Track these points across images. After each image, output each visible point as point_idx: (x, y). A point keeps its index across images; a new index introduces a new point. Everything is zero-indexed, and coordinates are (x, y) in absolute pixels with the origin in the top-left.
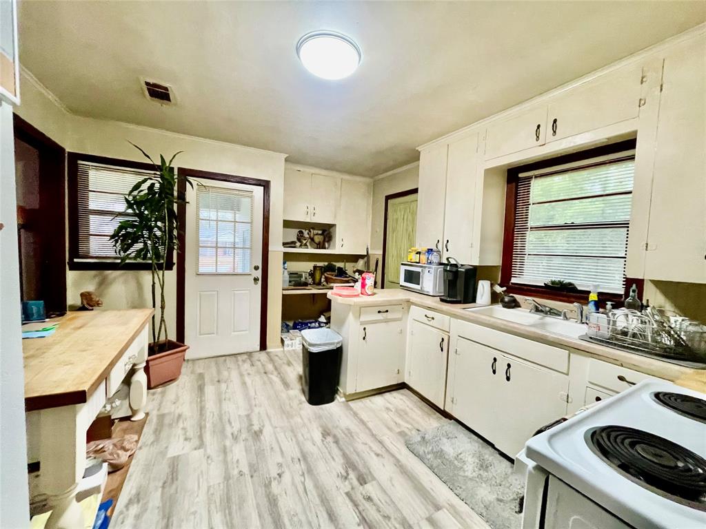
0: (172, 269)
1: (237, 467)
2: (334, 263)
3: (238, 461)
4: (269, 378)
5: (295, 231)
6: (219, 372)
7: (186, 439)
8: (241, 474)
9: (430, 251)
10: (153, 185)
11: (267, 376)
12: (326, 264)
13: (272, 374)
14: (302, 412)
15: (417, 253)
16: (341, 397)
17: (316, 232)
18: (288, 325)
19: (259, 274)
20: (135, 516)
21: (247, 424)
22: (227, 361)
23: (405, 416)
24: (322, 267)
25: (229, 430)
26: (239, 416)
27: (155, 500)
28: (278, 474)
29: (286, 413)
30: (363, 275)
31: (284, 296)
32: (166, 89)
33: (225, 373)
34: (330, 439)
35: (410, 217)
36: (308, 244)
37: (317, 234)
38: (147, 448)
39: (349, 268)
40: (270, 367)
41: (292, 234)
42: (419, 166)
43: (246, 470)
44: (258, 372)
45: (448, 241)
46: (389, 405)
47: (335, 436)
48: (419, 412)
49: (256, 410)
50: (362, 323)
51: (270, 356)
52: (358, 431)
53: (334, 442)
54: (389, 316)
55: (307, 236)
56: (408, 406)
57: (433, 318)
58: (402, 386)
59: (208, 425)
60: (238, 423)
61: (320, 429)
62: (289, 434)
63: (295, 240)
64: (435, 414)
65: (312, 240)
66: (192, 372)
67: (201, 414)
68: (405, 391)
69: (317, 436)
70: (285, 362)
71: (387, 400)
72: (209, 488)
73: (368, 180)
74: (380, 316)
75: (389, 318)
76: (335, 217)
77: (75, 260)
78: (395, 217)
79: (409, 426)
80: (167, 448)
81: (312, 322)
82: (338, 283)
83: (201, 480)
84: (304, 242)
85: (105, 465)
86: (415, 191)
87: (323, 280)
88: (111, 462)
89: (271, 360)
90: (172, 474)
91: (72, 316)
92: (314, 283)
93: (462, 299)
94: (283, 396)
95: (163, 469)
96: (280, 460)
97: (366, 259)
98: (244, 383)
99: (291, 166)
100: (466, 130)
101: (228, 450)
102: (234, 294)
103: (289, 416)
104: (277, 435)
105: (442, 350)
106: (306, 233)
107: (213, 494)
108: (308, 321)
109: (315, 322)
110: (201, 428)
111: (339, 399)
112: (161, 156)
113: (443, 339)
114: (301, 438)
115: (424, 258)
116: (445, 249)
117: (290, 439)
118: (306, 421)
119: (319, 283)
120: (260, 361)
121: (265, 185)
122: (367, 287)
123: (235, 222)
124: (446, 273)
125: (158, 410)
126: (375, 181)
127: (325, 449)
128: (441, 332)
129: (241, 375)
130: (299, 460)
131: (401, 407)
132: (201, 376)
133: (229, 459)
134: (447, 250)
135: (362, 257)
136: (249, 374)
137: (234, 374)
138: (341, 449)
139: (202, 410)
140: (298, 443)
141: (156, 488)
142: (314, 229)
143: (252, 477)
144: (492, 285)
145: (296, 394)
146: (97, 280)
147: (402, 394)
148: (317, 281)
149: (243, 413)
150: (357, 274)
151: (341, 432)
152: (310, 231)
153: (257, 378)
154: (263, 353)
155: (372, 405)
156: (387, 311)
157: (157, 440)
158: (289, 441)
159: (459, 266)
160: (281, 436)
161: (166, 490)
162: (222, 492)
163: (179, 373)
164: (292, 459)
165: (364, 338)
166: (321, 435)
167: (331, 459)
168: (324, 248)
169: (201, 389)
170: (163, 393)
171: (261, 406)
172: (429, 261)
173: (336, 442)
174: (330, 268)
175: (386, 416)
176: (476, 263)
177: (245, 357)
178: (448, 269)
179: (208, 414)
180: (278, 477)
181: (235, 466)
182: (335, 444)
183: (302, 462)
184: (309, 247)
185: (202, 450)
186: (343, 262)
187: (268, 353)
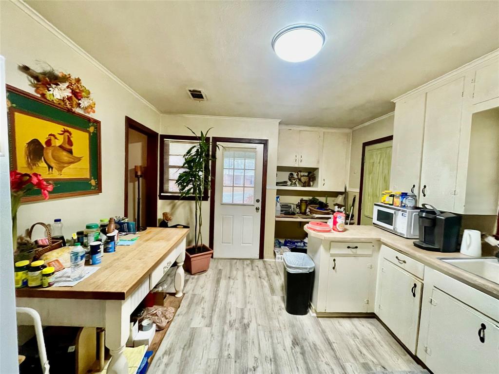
0: (207, 200)
1: (228, 350)
2: (317, 198)
3: (229, 345)
4: (261, 282)
5: (287, 174)
6: (231, 271)
7: (203, 317)
8: (229, 356)
9: (404, 195)
10: (198, 150)
11: (260, 280)
12: (311, 198)
13: (264, 279)
14: (280, 318)
15: (390, 196)
16: (313, 313)
17: (302, 174)
18: (280, 242)
19: (259, 205)
20: (166, 364)
21: (240, 317)
22: (238, 263)
23: (371, 348)
24: (307, 201)
25: (228, 318)
26: (237, 308)
27: (177, 356)
28: (254, 367)
29: (268, 315)
30: (335, 214)
31: (277, 222)
32: (200, 92)
33: (235, 272)
34: (298, 349)
35: (386, 162)
36: (297, 183)
37: (304, 176)
38: (181, 316)
39: (330, 201)
40: (264, 273)
41: (285, 176)
42: (394, 116)
43: (233, 355)
44: (255, 276)
45: (425, 187)
46: (357, 332)
47: (302, 348)
48: (387, 348)
49: (249, 306)
50: (332, 255)
51: (265, 265)
52: (323, 349)
53: (301, 353)
54: (358, 251)
55: (296, 177)
56: (376, 338)
57: (405, 262)
58: (372, 316)
59: (217, 310)
60: (235, 315)
61: (292, 337)
62: (267, 333)
63: (287, 180)
64: (406, 355)
65: (300, 180)
66: (216, 267)
67: (215, 301)
68: (374, 321)
69: (288, 343)
70: (275, 271)
71: (354, 325)
72: (208, 359)
73: (347, 131)
74: (349, 251)
75: (358, 253)
76: (318, 162)
77: (162, 194)
78: (372, 161)
79: (375, 360)
80: (192, 319)
81: (299, 242)
82: (319, 214)
83: (205, 351)
84: (294, 181)
85: (154, 325)
86: (390, 138)
87: (308, 210)
88: (158, 324)
89: (266, 268)
90: (190, 341)
91: (150, 230)
92: (301, 213)
93: (441, 248)
94: (269, 299)
95: (186, 334)
96: (257, 355)
97: (344, 196)
98: (245, 283)
99: (284, 127)
100: (447, 77)
101: (225, 334)
102: (243, 218)
103: (270, 318)
104: (259, 332)
105: (414, 295)
106: (295, 175)
107: (209, 366)
108: (295, 241)
109: (301, 242)
110: (212, 311)
111: (311, 313)
112: (201, 132)
113: (415, 285)
114: (275, 341)
115: (398, 201)
116: (422, 194)
117: (267, 339)
118: (282, 326)
119: (305, 213)
120: (258, 267)
121: (265, 143)
122: (337, 225)
123: (245, 169)
124: (421, 219)
125: (193, 290)
126: (353, 131)
127: (292, 357)
128: (413, 278)
129: (244, 276)
130: (271, 360)
131: (369, 337)
132: (220, 271)
133: (224, 341)
134: (424, 195)
135: (341, 193)
136: (249, 276)
137: (240, 274)
138: (306, 363)
139: (216, 296)
140: (272, 343)
141: (180, 348)
142: (301, 172)
143: (235, 362)
144: (483, 236)
145: (279, 301)
146: (172, 205)
147: (371, 323)
148: (303, 211)
149: (240, 306)
150: (337, 207)
151: (308, 345)
152: (298, 174)
153: (254, 280)
154: (261, 260)
155: (339, 327)
156: (356, 247)
157: (187, 313)
158: (266, 341)
159: (438, 213)
160: (261, 334)
161: (185, 351)
162: (215, 366)
163: (208, 267)
164: (266, 357)
165: (334, 268)
166: (291, 343)
167: (296, 369)
168: (309, 186)
169: (218, 281)
170: (198, 279)
171: (252, 304)
172: (403, 205)
173: (303, 353)
174: (313, 202)
175: (353, 343)
176: (461, 212)
177: (249, 262)
178: (424, 216)
179: (219, 301)
180: (253, 369)
181: (227, 349)
182: (301, 356)
183: (272, 363)
184: (298, 185)
185: (210, 328)
186: (324, 196)
187: (264, 262)
